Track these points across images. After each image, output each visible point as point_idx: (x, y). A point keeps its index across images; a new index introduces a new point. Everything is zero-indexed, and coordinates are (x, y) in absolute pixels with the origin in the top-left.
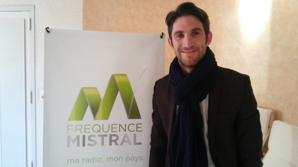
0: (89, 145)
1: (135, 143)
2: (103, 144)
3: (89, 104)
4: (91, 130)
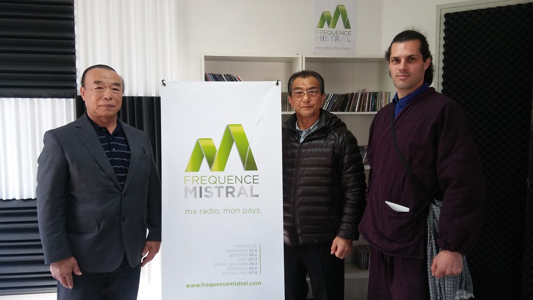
0: (206, 196)
1: (252, 196)
2: (219, 196)
3: (204, 155)
4: (207, 182)
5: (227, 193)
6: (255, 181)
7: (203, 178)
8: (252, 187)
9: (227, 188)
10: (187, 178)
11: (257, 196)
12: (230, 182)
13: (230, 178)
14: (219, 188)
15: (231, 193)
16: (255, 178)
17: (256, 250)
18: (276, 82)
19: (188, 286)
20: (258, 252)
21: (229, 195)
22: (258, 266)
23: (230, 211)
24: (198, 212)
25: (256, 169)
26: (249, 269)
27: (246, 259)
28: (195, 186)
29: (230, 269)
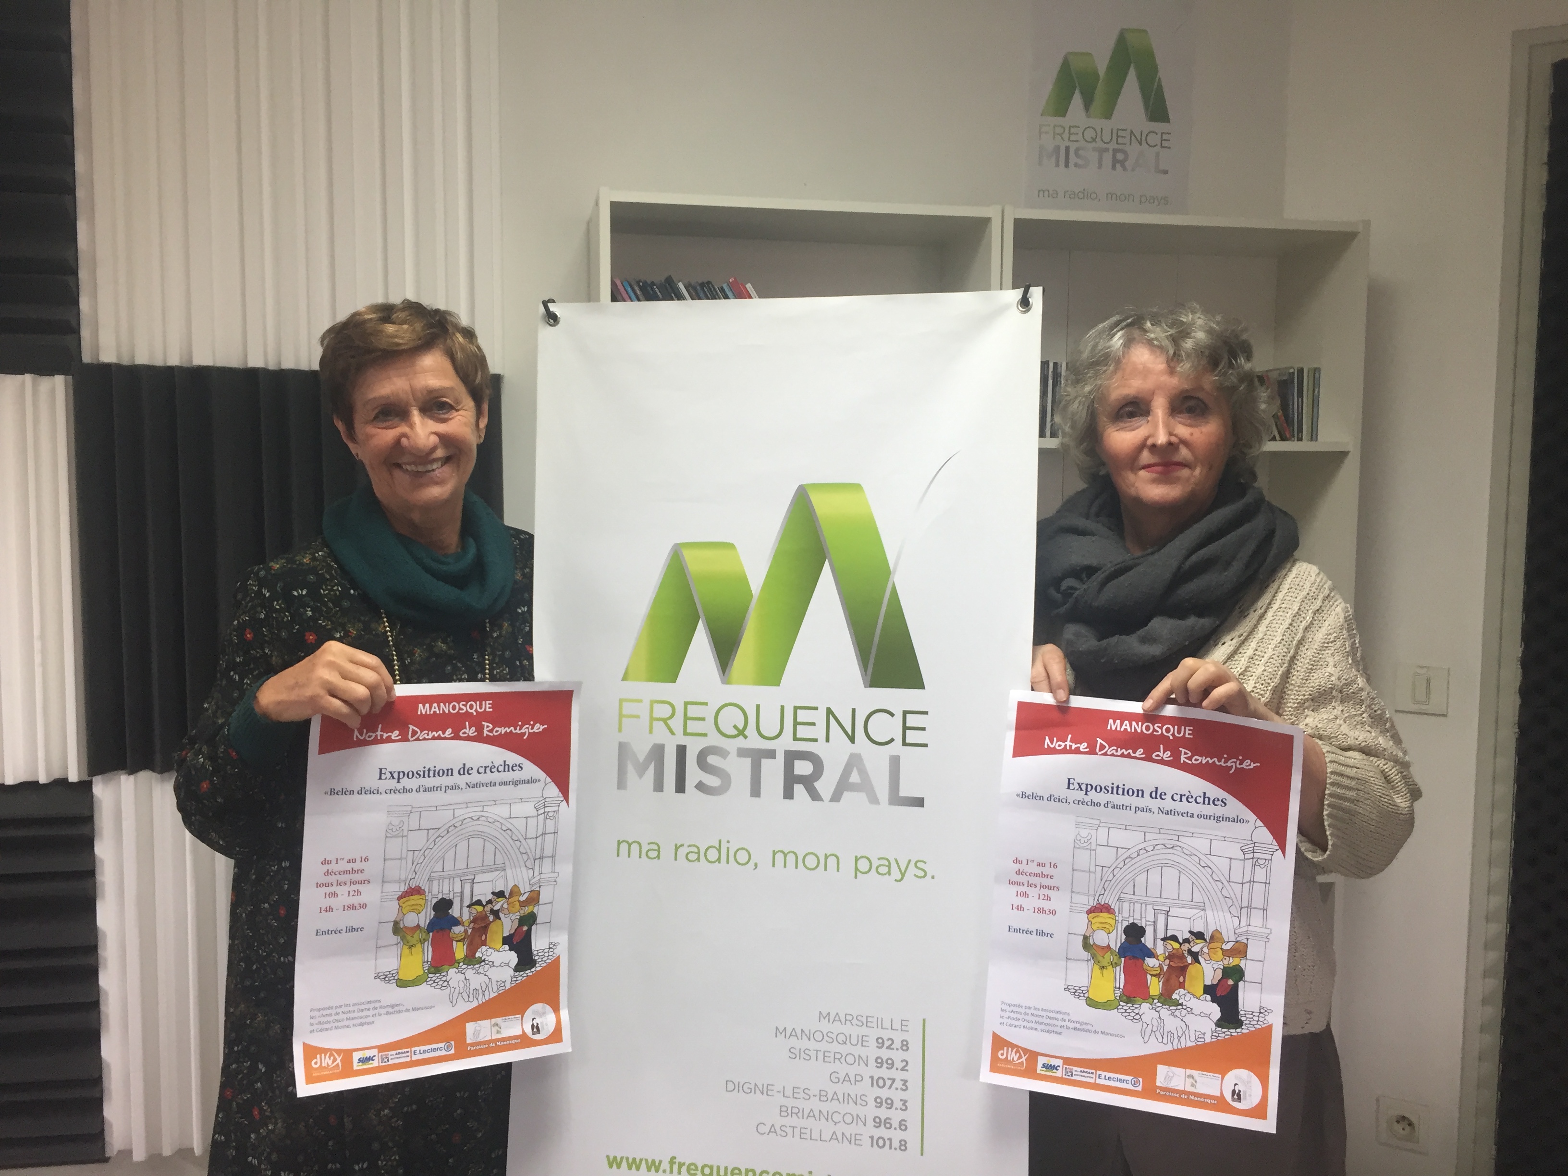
5: (791, 780)
6: (911, 737)
7: (693, 711)
8: (895, 762)
9: (791, 757)
10: (628, 709)
11: (919, 802)
12: (802, 732)
13: (802, 716)
14: (758, 757)
15: (808, 782)
16: (912, 720)
17: (905, 1045)
18: (1017, 294)
19: (613, 1162)
20: (914, 1055)
21: (799, 789)
22: (913, 1116)
23: (800, 861)
24: (667, 852)
25: (918, 684)
26: (869, 1122)
27: (858, 1078)
28: (659, 741)
29: (792, 1113)
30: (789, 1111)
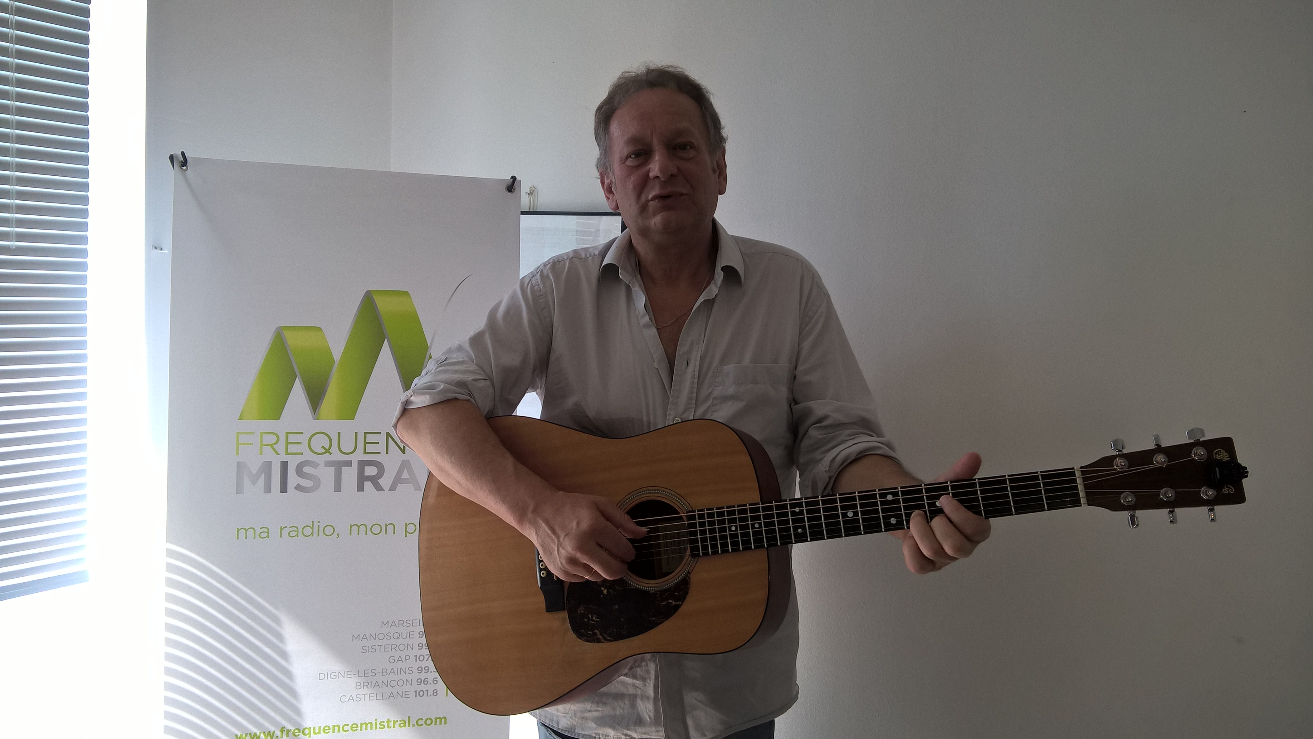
5: (362, 479)
7: (292, 438)
9: (362, 465)
10: (243, 439)
13: (370, 438)
14: (339, 466)
15: (374, 480)
21: (368, 485)
23: (369, 530)
24: (275, 532)
26: (415, 683)
27: (407, 658)
28: (267, 460)
29: (364, 686)
30: (362, 685)
